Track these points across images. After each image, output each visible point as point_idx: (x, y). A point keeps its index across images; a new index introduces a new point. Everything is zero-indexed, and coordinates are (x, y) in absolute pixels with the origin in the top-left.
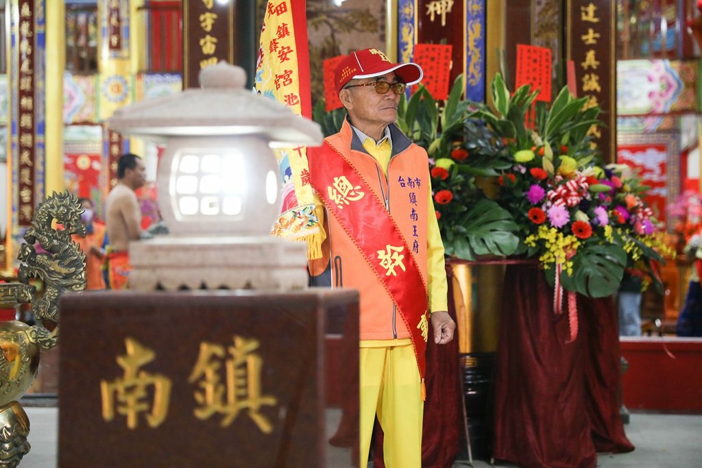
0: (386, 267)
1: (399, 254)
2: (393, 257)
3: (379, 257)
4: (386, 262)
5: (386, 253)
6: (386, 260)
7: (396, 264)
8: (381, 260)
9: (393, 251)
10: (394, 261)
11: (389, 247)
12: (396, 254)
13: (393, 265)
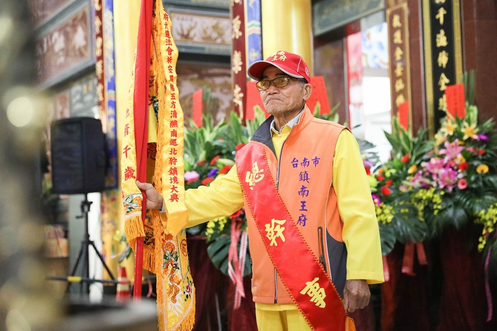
0: (270, 239)
1: (281, 226)
2: (275, 230)
3: (266, 230)
4: (270, 234)
5: (271, 227)
6: (270, 232)
7: (277, 235)
8: (267, 232)
9: (276, 224)
10: (276, 233)
11: (273, 221)
12: (278, 226)
13: (275, 236)
